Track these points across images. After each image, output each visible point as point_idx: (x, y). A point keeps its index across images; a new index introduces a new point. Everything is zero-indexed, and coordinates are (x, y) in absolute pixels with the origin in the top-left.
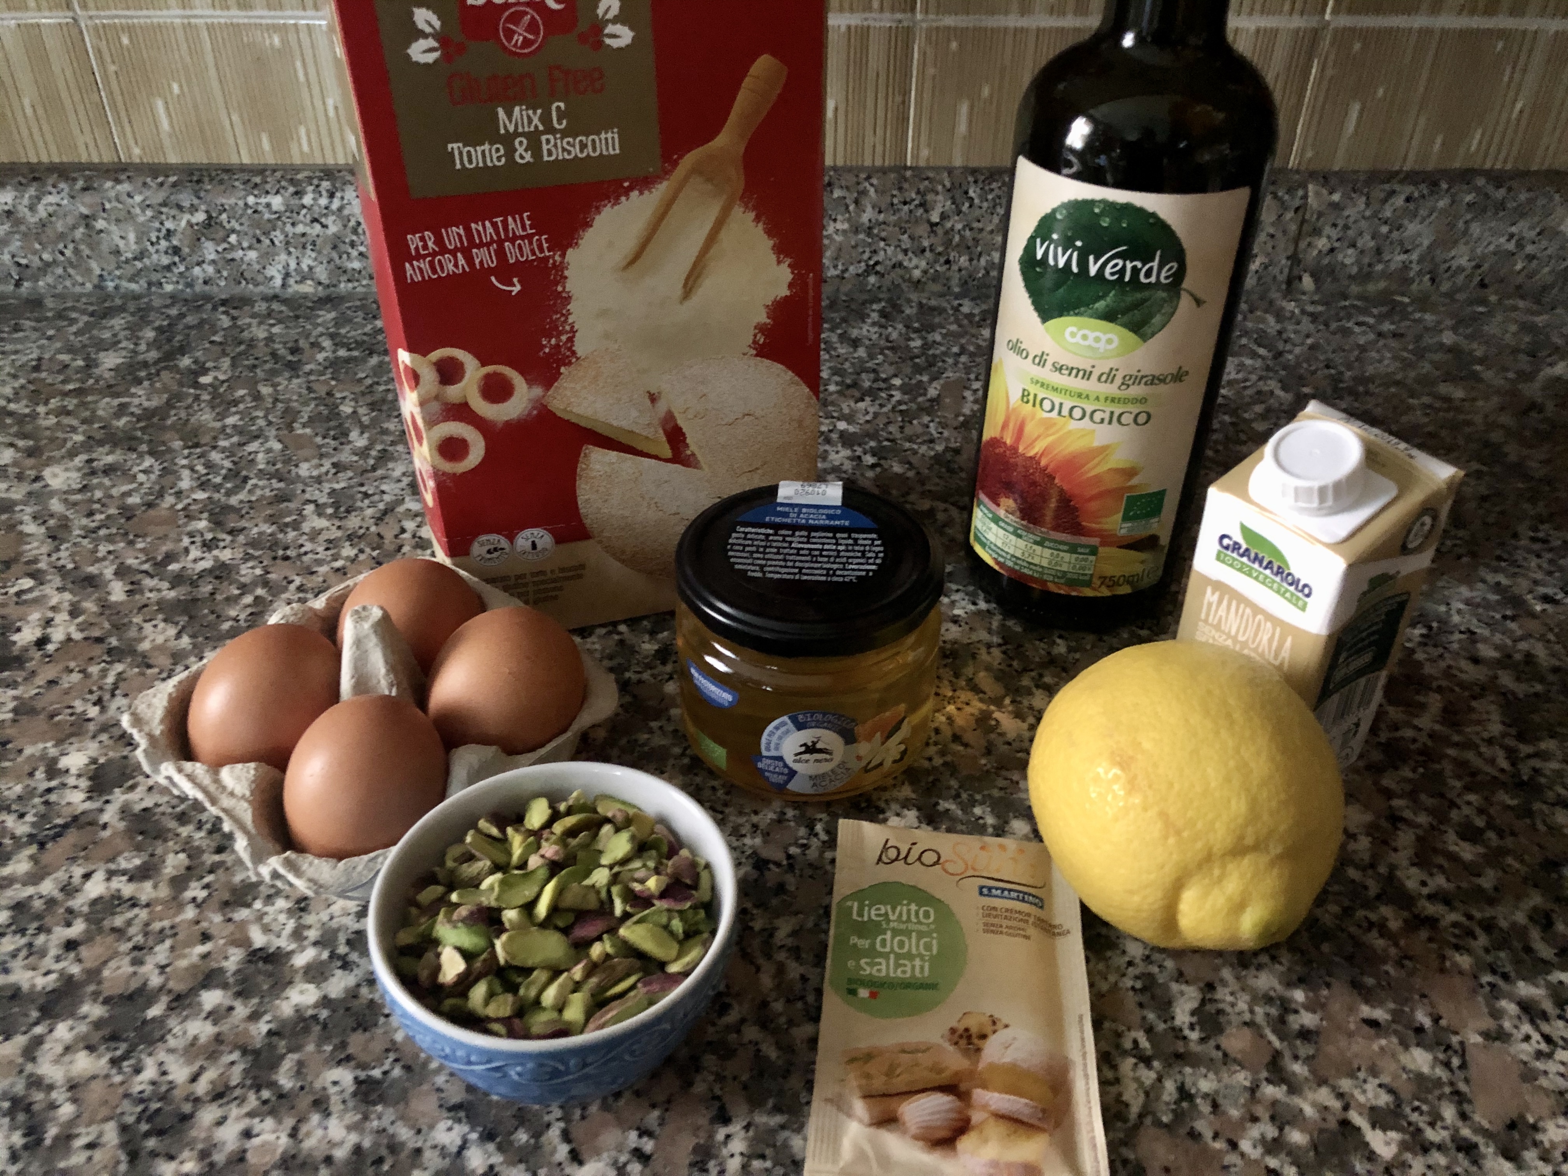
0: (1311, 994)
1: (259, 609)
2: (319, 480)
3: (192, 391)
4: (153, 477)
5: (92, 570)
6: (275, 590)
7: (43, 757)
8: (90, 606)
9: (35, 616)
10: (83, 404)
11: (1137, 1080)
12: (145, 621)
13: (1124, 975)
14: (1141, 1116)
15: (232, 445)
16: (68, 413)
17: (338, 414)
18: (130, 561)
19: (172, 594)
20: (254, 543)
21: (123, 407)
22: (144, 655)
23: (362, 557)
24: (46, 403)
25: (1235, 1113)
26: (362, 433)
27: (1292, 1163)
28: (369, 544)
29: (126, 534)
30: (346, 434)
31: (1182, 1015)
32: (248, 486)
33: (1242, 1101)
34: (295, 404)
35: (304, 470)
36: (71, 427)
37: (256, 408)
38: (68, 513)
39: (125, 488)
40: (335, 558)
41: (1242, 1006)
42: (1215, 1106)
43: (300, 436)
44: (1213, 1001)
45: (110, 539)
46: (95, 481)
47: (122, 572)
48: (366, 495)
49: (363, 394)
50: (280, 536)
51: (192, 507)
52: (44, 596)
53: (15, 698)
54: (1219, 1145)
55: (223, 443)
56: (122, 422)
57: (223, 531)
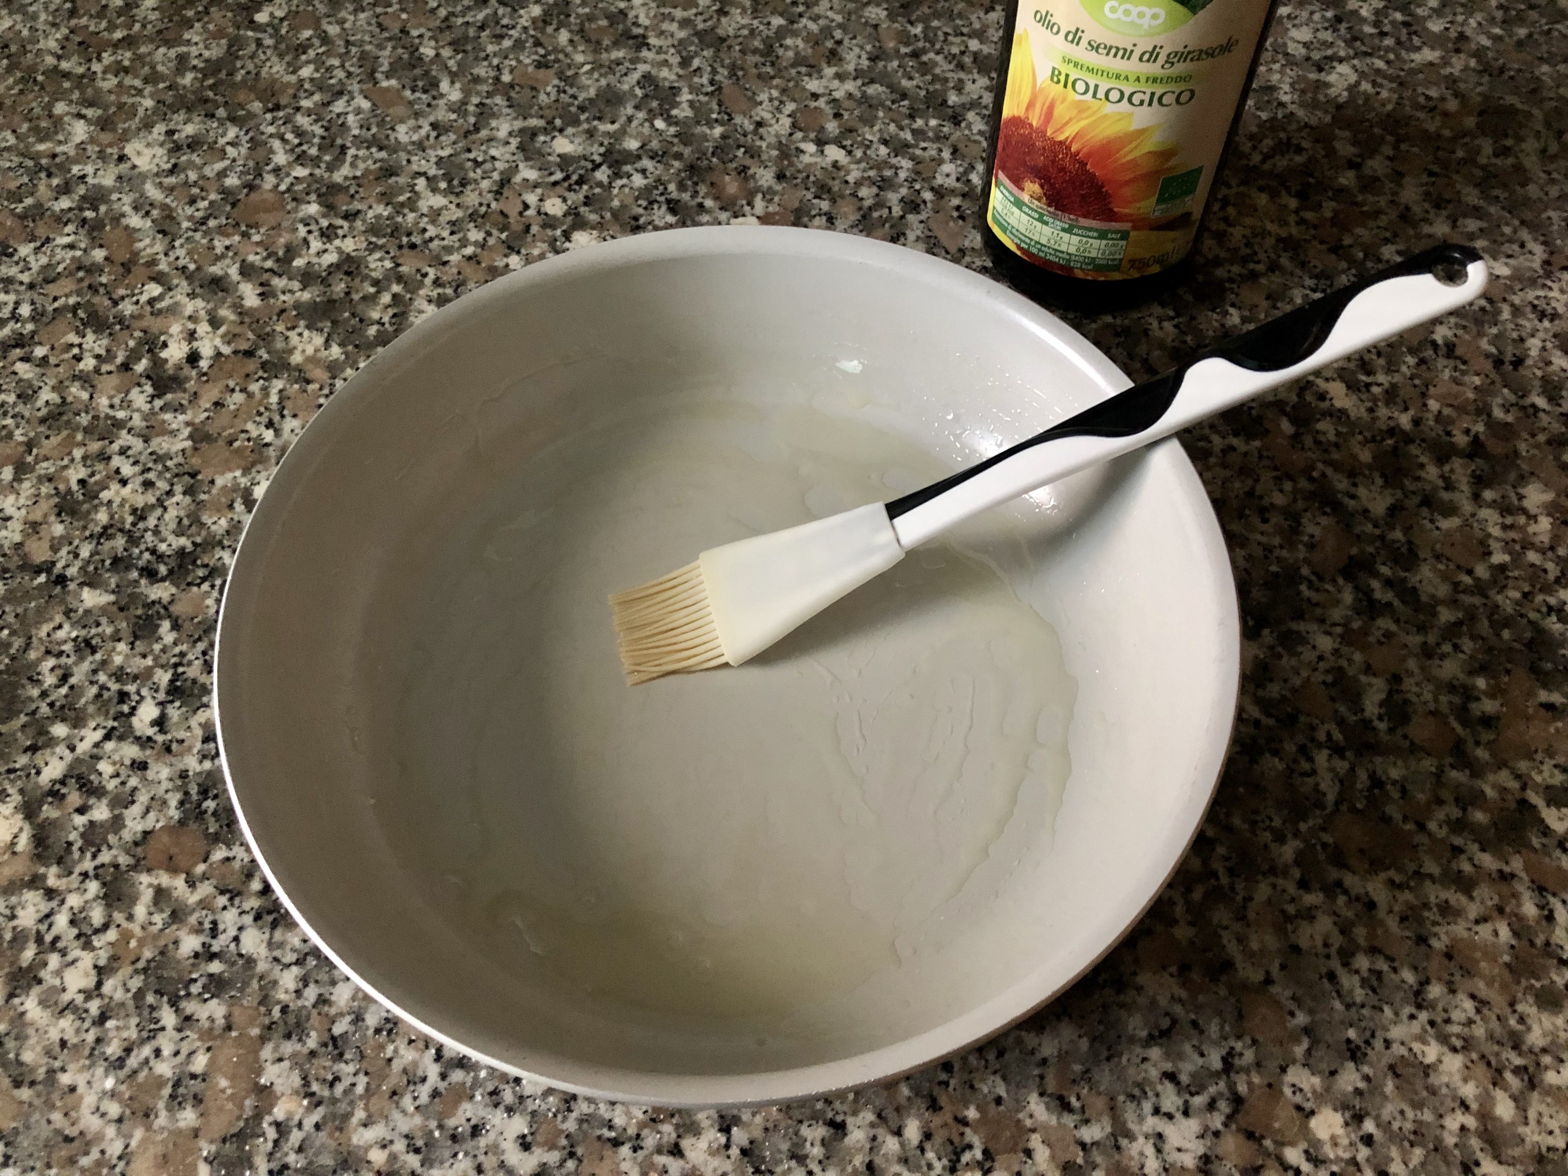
0: (1492, 682)
1: (402, 309)
2: (421, 146)
3: (250, 33)
4: (243, 151)
5: (216, 270)
6: (412, 284)
7: (236, 488)
8: (224, 312)
9: (175, 329)
10: (138, 58)
11: (1332, 770)
12: (288, 329)
13: (1316, 669)
14: (1337, 803)
15: (316, 104)
16: (126, 70)
17: (420, 59)
18: (251, 258)
19: (306, 296)
20: (374, 230)
21: (182, 59)
22: (299, 369)
23: (491, 241)
24: (99, 59)
25: (1421, 797)
26: (453, 83)
27: (1474, 841)
28: (495, 225)
29: (238, 224)
30: (435, 84)
31: (1371, 706)
32: (349, 159)
33: (1428, 786)
34: (368, 48)
35: (402, 133)
36: (135, 89)
37: (328, 53)
38: (168, 200)
39: (219, 166)
40: (464, 242)
41: (1428, 696)
42: (1404, 791)
43: (388, 89)
44: (1398, 691)
45: (221, 230)
46: (184, 158)
47: (247, 271)
48: (477, 164)
49: (441, 30)
50: (399, 219)
51: (296, 188)
52: (177, 304)
53: (188, 424)
54: (1409, 826)
55: (306, 103)
56: (188, 79)
57: (336, 215)
